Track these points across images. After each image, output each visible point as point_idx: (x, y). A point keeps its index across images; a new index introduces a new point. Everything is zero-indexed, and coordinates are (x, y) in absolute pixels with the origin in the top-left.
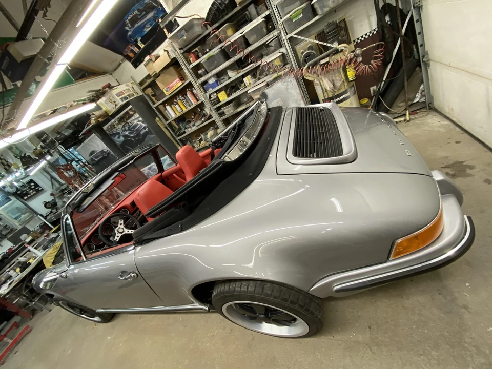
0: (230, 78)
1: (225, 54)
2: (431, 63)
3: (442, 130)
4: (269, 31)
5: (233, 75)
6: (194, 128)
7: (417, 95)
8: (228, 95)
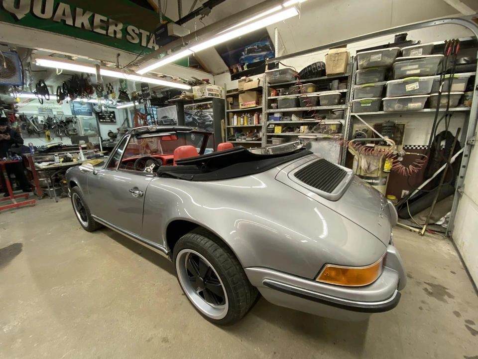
0: (291, 120)
1: (298, 103)
2: (464, 195)
3: (447, 257)
4: (339, 103)
5: (295, 119)
6: (244, 141)
7: (442, 219)
8: (283, 132)
